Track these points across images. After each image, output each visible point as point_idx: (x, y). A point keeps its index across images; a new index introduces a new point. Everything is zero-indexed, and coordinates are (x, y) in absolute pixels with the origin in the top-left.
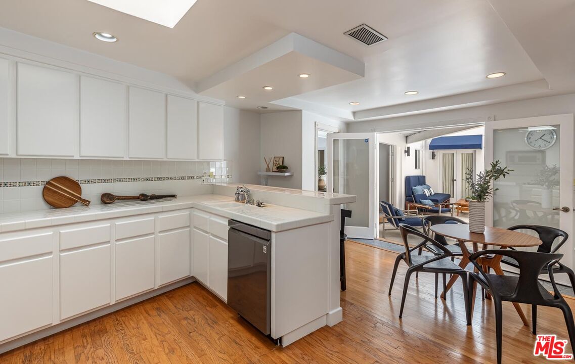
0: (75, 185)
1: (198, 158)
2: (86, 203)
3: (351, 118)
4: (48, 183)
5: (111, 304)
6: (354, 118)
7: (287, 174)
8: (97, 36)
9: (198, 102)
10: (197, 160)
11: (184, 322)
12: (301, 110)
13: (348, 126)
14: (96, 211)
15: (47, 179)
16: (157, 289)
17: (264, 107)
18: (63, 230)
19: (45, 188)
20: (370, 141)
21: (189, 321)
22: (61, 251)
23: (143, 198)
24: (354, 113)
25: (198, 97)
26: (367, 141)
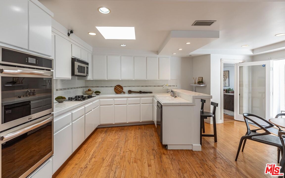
0: (122, 88)
1: (159, 79)
2: (124, 93)
3: (251, 53)
4: (115, 87)
5: (127, 123)
6: (253, 53)
7: (201, 85)
8: (121, 45)
9: (159, 58)
10: (159, 80)
11: (144, 133)
12: (210, 55)
13: (253, 58)
14: (127, 95)
15: (115, 85)
16: (141, 122)
17: (190, 56)
18: (115, 99)
19: (115, 88)
20: (266, 66)
21: (145, 133)
22: (115, 105)
23: (140, 92)
24: (253, 50)
25: (158, 56)
26: (264, 66)
